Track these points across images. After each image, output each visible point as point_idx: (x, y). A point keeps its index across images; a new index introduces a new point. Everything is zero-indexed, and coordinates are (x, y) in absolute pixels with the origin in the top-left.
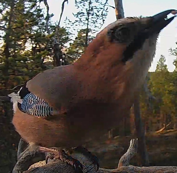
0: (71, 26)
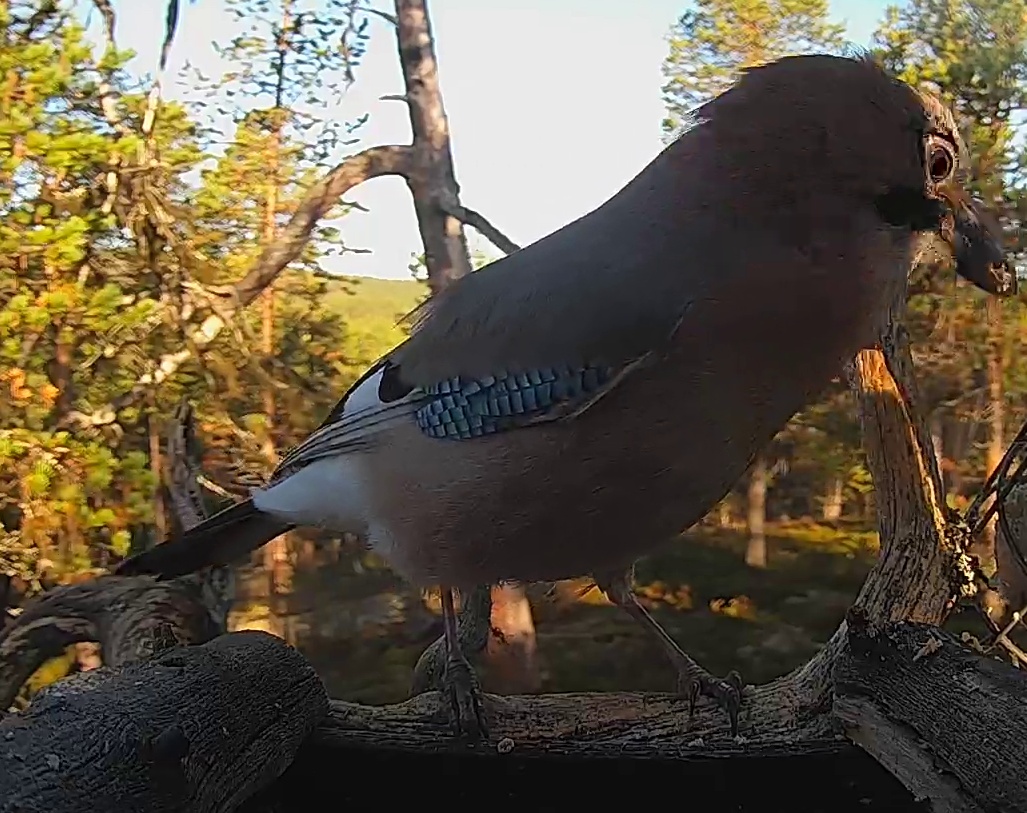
0: (208, 95)
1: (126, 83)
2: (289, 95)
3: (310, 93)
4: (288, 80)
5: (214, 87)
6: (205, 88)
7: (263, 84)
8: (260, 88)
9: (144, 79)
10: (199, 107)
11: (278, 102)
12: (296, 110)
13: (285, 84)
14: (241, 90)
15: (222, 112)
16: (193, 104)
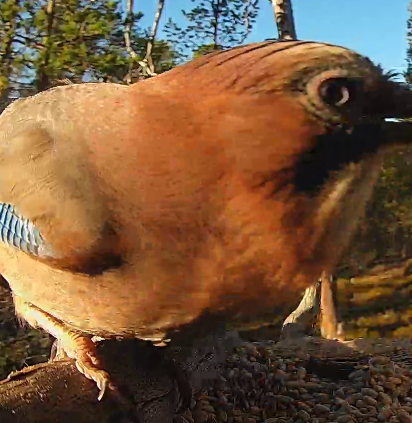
1: (138, 32)
2: (220, 38)
3: (230, 36)
4: (220, 30)
5: (183, 33)
6: (178, 34)
7: (207, 32)
8: (206, 34)
9: (147, 30)
10: (175, 43)
12: (224, 46)
13: (218, 32)
14: (196, 35)
15: (187, 46)
16: (173, 42)
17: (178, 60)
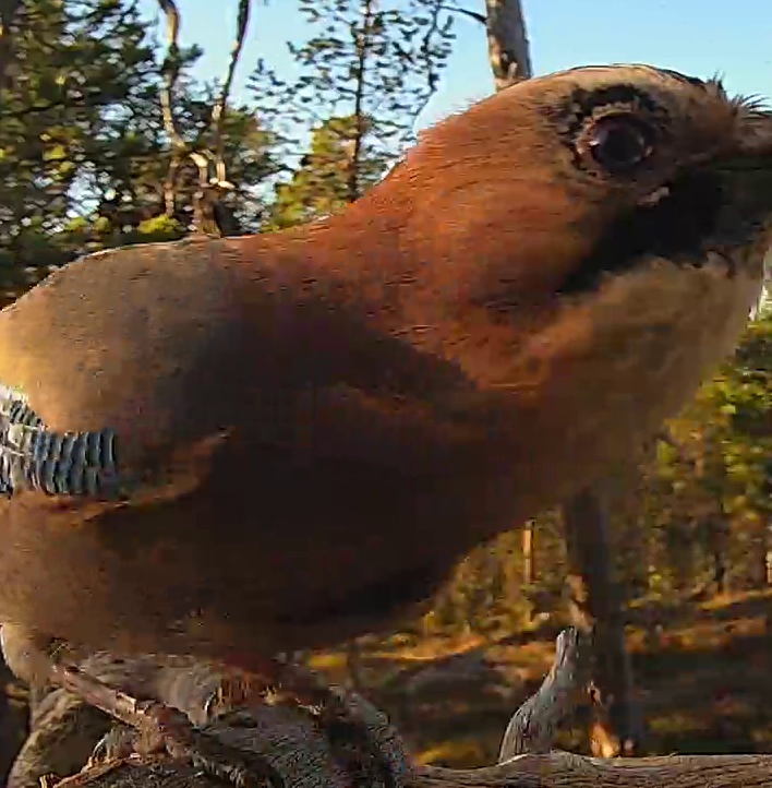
0: (282, 102)
2: (370, 102)
3: (392, 98)
4: (370, 84)
6: (280, 93)
7: (341, 89)
8: (338, 95)
9: (211, 85)
10: (271, 114)
11: (358, 110)
12: (378, 118)
14: (318, 95)
15: (297, 120)
16: (266, 111)
17: (276, 150)
